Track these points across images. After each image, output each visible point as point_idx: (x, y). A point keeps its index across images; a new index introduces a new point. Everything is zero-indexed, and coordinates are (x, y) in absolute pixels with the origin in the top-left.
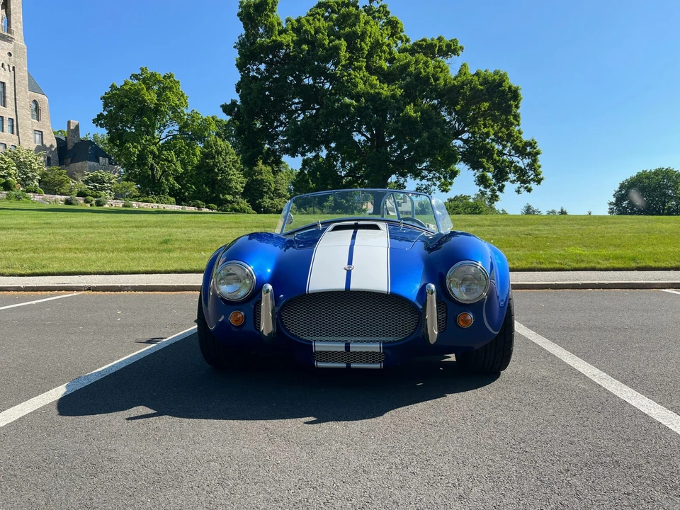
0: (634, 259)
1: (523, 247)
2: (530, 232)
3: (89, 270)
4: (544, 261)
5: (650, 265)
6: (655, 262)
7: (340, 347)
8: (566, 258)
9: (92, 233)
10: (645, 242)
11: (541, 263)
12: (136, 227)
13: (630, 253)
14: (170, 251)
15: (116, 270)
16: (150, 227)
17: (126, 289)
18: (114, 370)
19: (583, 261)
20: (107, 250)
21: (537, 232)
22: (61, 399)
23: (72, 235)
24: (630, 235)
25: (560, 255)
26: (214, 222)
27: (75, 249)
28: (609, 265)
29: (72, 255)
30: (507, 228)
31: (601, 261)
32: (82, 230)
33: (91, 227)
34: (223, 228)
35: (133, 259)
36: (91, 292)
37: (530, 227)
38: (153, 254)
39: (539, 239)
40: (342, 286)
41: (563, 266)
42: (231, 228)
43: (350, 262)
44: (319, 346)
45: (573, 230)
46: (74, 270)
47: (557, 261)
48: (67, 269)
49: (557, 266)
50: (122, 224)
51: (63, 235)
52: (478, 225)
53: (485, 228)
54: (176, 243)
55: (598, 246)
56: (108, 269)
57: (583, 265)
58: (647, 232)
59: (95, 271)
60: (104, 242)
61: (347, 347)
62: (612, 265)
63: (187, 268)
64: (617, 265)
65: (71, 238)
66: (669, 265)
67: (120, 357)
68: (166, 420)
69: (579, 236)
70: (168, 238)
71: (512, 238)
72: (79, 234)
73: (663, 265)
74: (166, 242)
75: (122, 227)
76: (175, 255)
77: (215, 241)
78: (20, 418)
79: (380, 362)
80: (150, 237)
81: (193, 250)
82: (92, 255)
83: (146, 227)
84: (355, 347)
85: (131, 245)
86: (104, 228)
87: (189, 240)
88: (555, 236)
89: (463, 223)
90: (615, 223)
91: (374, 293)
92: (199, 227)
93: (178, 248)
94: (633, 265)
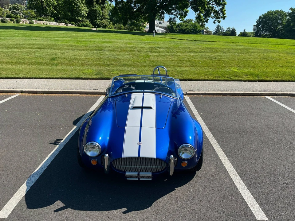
0: (257, 76)
1: (213, 67)
2: (217, 57)
3: (20, 76)
4: (221, 76)
5: (264, 79)
6: (266, 77)
7: (136, 174)
8: (230, 74)
9: (18, 52)
10: (264, 65)
11: (219, 77)
12: (38, 48)
13: (256, 72)
14: (57, 65)
15: (32, 77)
16: (45, 48)
17: (39, 92)
18: (44, 169)
19: (237, 76)
20: (27, 64)
21: (220, 57)
22: (26, 195)
23: (9, 53)
24: (259, 60)
25: (228, 72)
26: (76, 46)
27: (11, 62)
28: (247, 79)
29: (10, 67)
30: (207, 54)
31: (244, 76)
32: (13, 50)
33: (17, 48)
34: (80, 50)
35: (40, 70)
36: (23, 94)
37: (217, 54)
38: (49, 67)
39: (220, 62)
40: (137, 155)
41: (228, 79)
42: (83, 50)
43: (140, 141)
44: (127, 174)
45: (235, 56)
46: (13, 76)
47: (226, 76)
48: (9, 76)
49: (226, 79)
50: (31, 46)
51: (5, 53)
52: (195, 52)
53: (197, 54)
54: (59, 60)
55: (244, 67)
56: (29, 77)
57: (237, 78)
58: (266, 59)
59: (23, 77)
60: (24, 58)
61: (138, 175)
62: (248, 78)
63: (65, 76)
64: (250, 79)
65: (8, 55)
66: (272, 79)
67: (45, 158)
68: (69, 212)
69: (237, 60)
70: (54, 56)
71: (209, 61)
72: (12, 52)
73: (269, 79)
74: (54, 59)
75: (31, 48)
76: (59, 67)
77: (77, 59)
78: (12, 211)
79: (151, 178)
80: (46, 55)
81: (67, 64)
82: (20, 67)
83: (43, 49)
84: (141, 174)
85: (38, 61)
86: (23, 48)
87: (65, 58)
88: (227, 60)
89: (188, 50)
90: (253, 52)
91: (149, 158)
92: (68, 50)
93: (60, 63)
94: (257, 79)
